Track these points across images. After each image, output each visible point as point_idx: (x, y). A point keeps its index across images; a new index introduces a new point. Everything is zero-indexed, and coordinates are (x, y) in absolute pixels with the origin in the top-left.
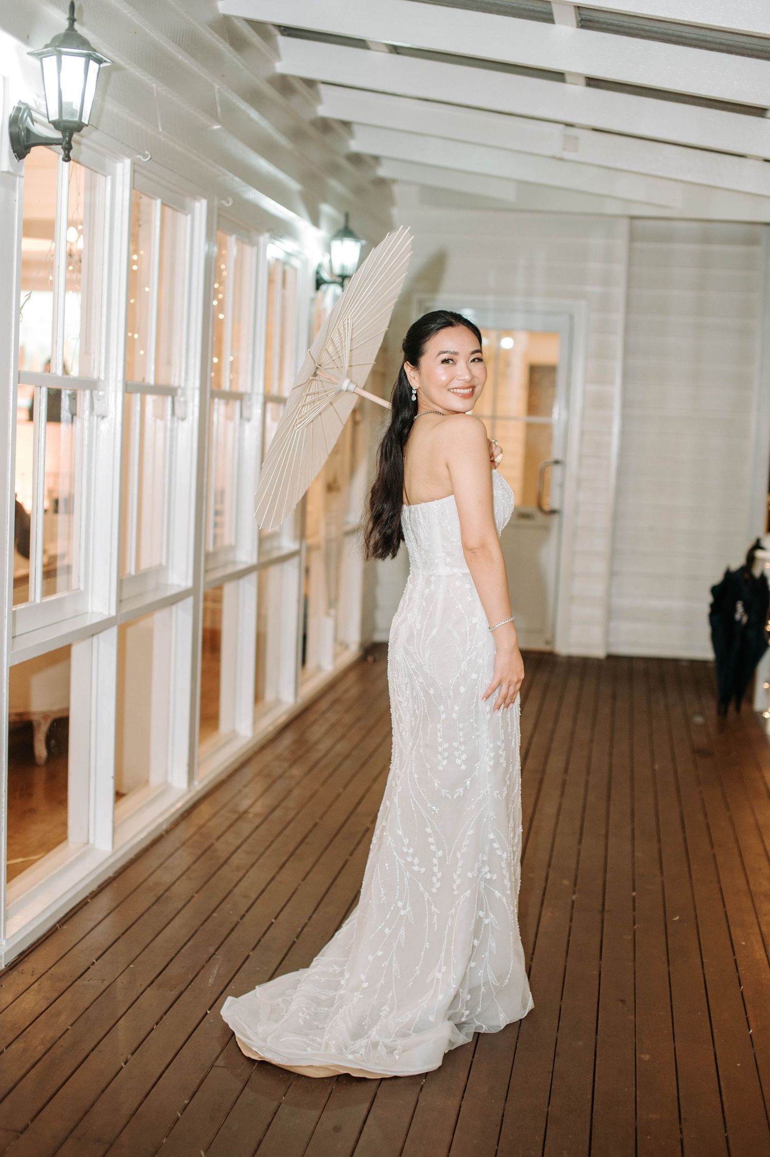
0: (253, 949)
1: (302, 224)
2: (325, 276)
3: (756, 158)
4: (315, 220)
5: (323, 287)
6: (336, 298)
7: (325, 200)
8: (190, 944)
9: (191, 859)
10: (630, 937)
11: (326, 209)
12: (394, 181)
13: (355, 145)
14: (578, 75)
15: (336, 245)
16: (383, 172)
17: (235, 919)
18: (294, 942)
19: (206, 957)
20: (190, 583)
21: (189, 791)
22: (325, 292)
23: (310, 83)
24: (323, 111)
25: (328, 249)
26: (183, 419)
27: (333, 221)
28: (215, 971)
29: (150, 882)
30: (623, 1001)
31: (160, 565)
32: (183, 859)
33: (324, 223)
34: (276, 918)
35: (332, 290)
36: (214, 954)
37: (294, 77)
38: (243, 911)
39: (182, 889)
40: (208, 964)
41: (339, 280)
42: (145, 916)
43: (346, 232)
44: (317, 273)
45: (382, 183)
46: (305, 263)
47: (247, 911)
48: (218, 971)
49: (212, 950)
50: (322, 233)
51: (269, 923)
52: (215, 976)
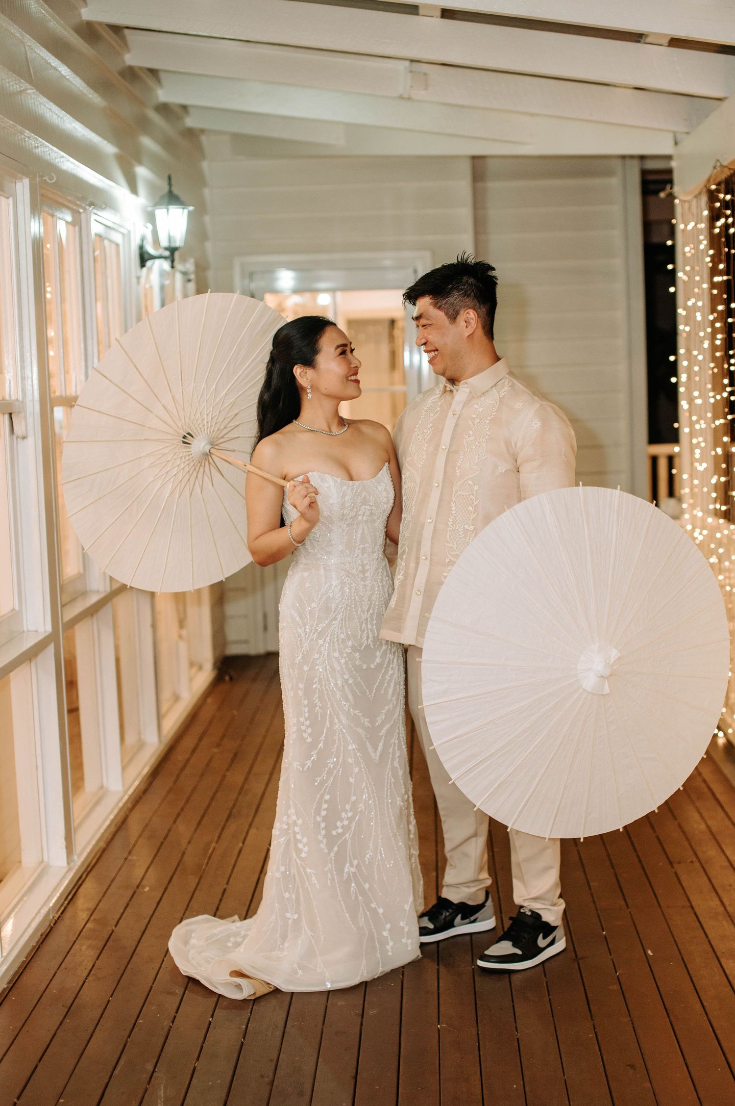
0: (198, 1059)
1: (119, 191)
2: (150, 249)
3: (626, 87)
4: (133, 187)
5: (149, 263)
6: (163, 273)
7: (140, 163)
8: (122, 1062)
9: (93, 954)
10: (616, 987)
11: (142, 172)
12: (203, 131)
13: (163, 95)
14: (431, 7)
15: (160, 213)
16: (190, 122)
17: (167, 1023)
18: (242, 1043)
19: (145, 1076)
20: (49, 628)
21: (70, 870)
22: (150, 269)
23: (117, 29)
24: (130, 59)
25: (151, 218)
26: (24, 438)
27: (152, 188)
28: (162, 1093)
29: (54, 989)
30: (632, 1066)
31: (14, 609)
32: (85, 953)
33: (142, 188)
34: (212, 1016)
35: (159, 266)
36: (154, 1072)
37: (100, 24)
38: (173, 1013)
39: (94, 994)
40: (151, 1085)
41: (167, 253)
42: (60, 1033)
43: (172, 198)
44: (141, 248)
45: (191, 134)
46: (127, 236)
47: (177, 1012)
48: (165, 1093)
49: (150, 1067)
50: (141, 200)
51: (208, 1023)
52: (163, 1100)
